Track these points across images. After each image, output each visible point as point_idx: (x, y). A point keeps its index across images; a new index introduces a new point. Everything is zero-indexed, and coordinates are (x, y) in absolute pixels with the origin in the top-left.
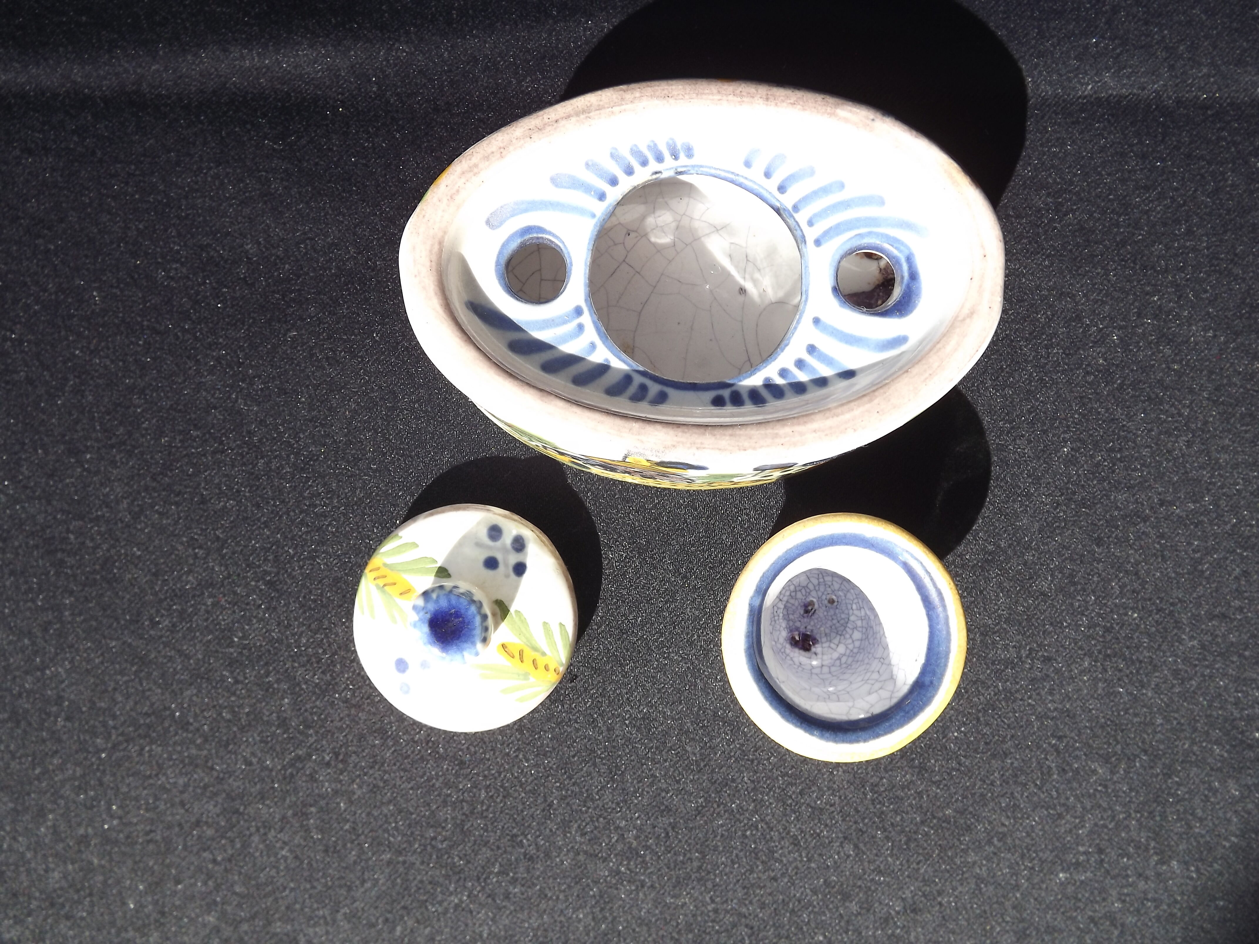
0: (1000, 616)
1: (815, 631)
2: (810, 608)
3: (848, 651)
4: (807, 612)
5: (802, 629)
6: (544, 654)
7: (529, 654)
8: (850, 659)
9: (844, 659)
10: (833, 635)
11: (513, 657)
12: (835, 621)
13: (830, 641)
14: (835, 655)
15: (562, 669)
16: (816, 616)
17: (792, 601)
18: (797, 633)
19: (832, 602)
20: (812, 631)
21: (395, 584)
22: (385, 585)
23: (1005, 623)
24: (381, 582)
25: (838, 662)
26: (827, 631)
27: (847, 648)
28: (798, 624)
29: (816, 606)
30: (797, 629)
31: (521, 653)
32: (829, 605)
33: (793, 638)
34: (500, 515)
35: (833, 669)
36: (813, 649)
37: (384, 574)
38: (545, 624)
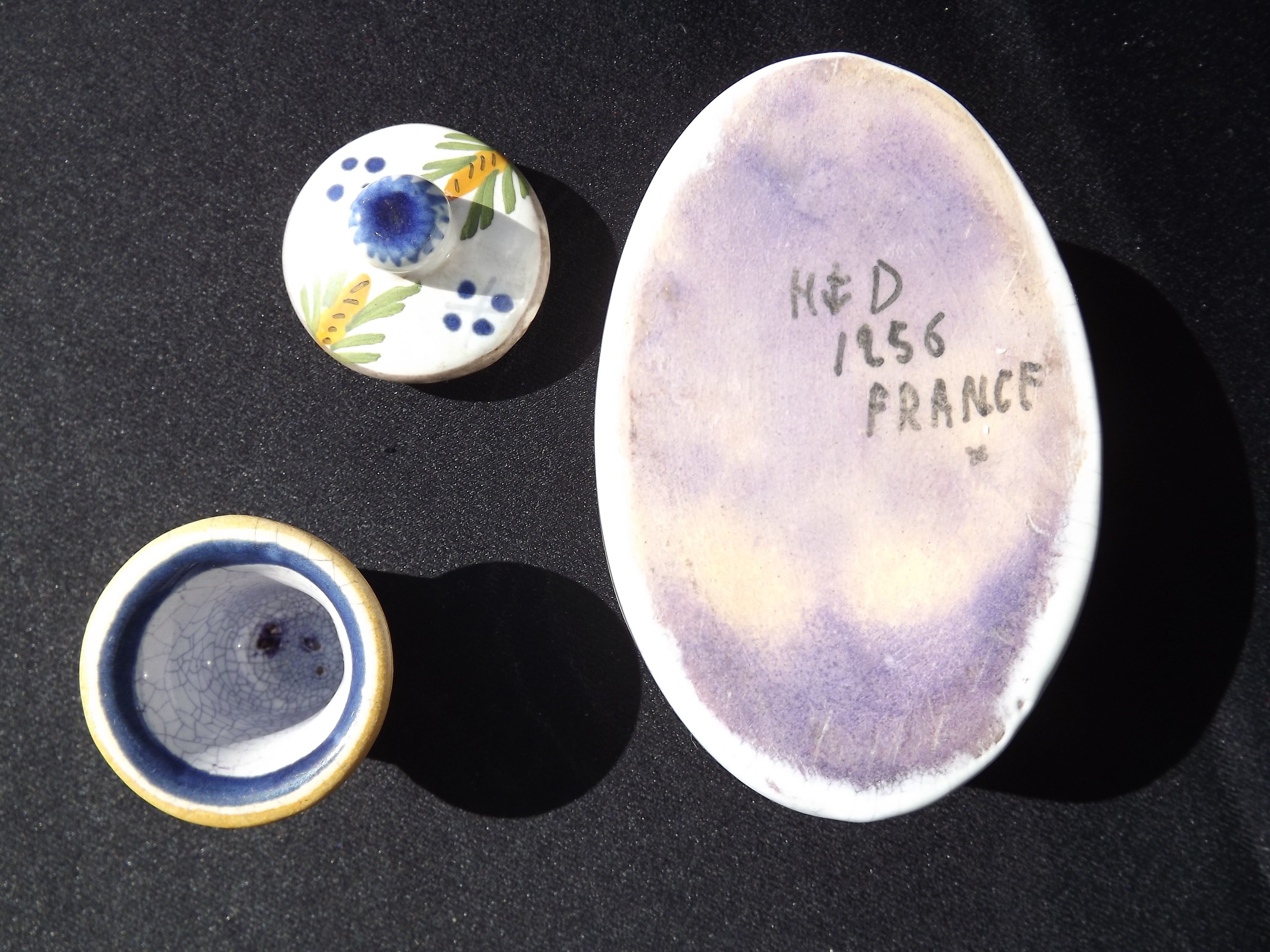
0: (610, 931)
1: (283, 653)
2: (311, 645)
3: (258, 694)
4: (307, 641)
5: (285, 638)
6: (348, 329)
7: (351, 311)
8: (245, 696)
9: (247, 689)
10: (280, 675)
11: (352, 291)
12: (296, 677)
13: (272, 672)
14: (253, 679)
15: (327, 348)
16: (303, 654)
17: (319, 622)
18: (280, 630)
19: (320, 671)
20: (284, 649)
21: (470, 177)
22: (472, 166)
23: (604, 940)
24: (477, 163)
25: (244, 682)
26: (285, 668)
27: (262, 693)
28: (292, 632)
29: (314, 653)
30: (285, 631)
31: (354, 302)
32: (316, 669)
33: (273, 626)
34: (524, 315)
35: (233, 676)
36: (261, 652)
37: (486, 168)
38: (382, 337)
